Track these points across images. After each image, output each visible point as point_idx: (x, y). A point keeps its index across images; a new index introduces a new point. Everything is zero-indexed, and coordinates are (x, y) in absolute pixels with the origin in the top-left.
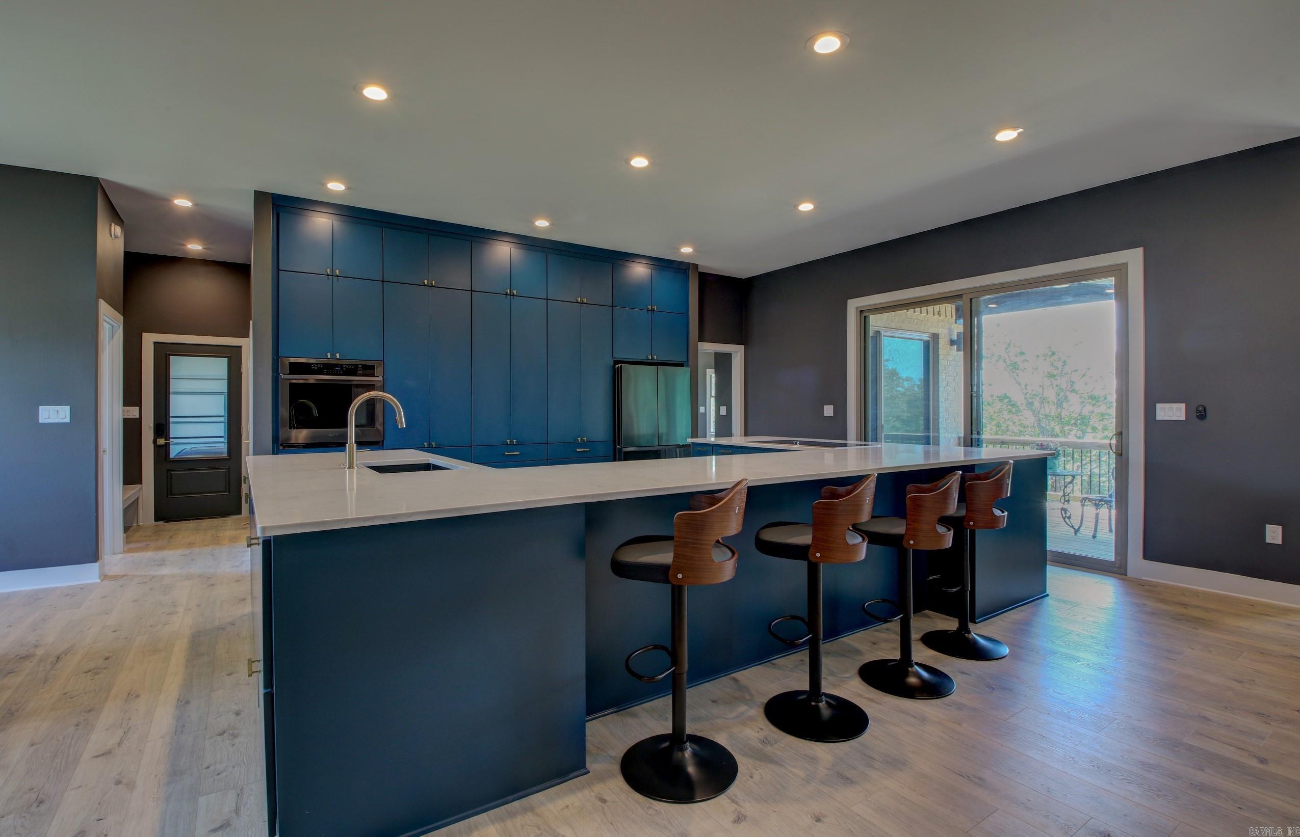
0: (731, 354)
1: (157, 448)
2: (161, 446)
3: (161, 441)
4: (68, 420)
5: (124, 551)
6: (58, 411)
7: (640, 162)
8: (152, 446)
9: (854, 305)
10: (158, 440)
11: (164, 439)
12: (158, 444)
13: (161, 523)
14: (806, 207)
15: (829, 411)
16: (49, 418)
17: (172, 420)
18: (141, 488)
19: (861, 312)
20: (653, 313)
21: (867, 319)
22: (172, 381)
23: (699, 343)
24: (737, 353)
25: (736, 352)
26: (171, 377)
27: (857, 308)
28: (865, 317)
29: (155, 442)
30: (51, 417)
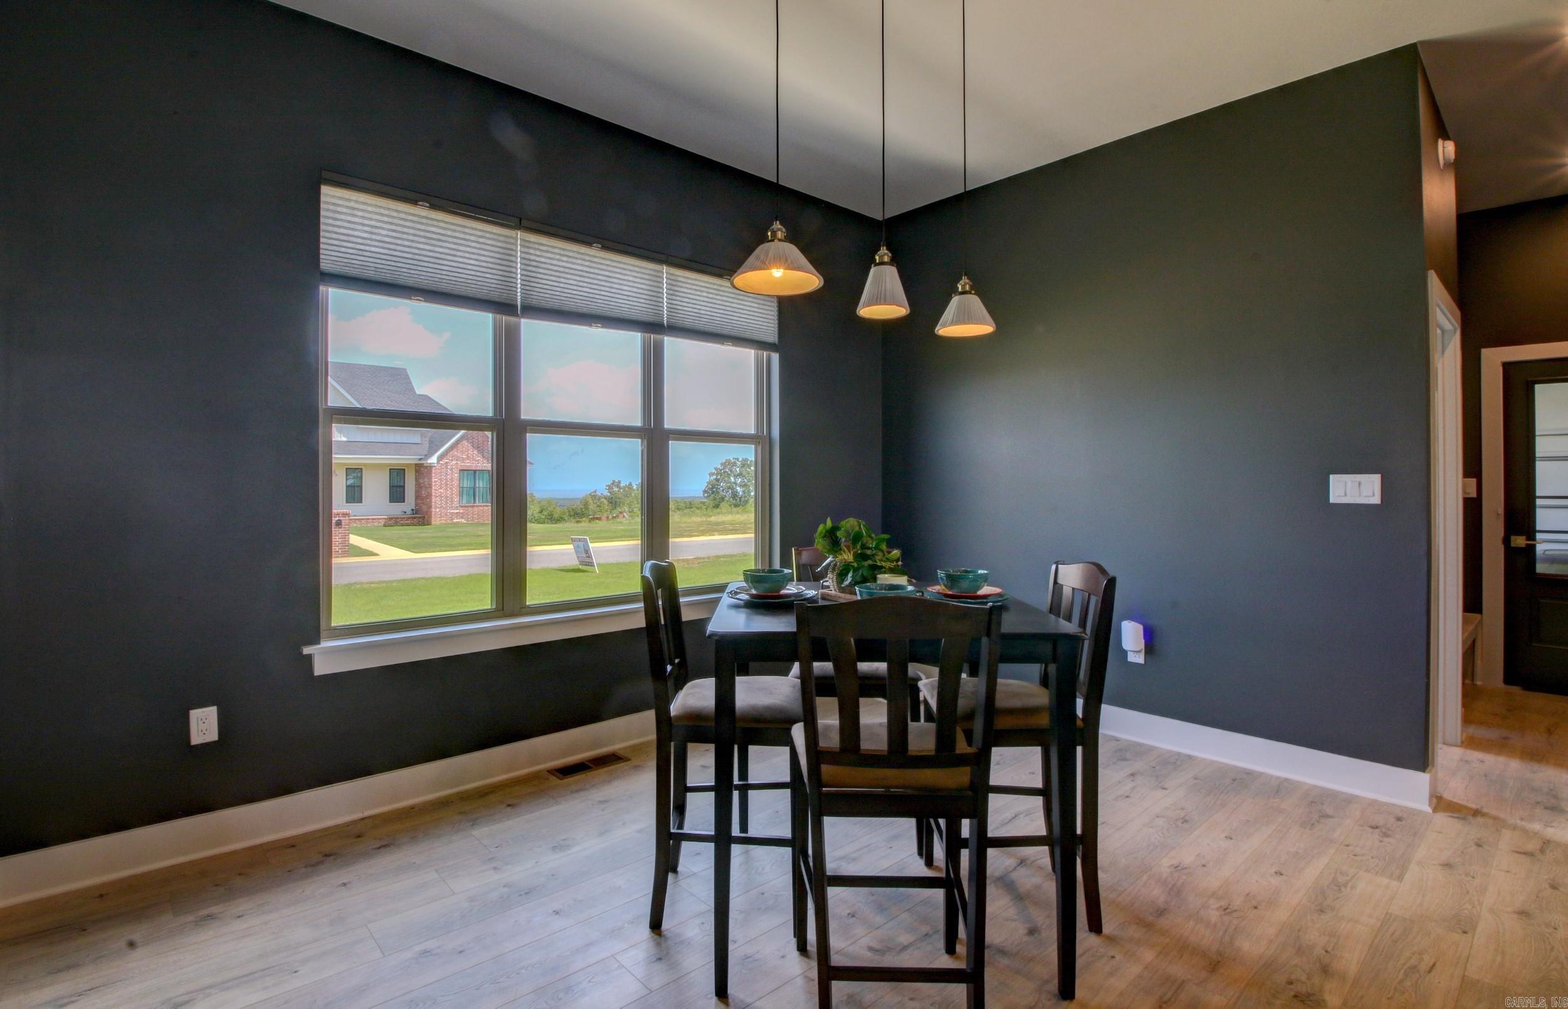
1: (1511, 553)
2: (1519, 550)
3: (1520, 541)
4: (1376, 500)
5: (1462, 742)
6: (1360, 484)
8: (1502, 548)
10: (1513, 538)
11: (1524, 537)
12: (1513, 545)
13: (1516, 690)
16: (1346, 495)
17: (1539, 502)
18: (1481, 622)
22: (1538, 439)
26: (1537, 433)
29: (1506, 541)
30: (1348, 493)
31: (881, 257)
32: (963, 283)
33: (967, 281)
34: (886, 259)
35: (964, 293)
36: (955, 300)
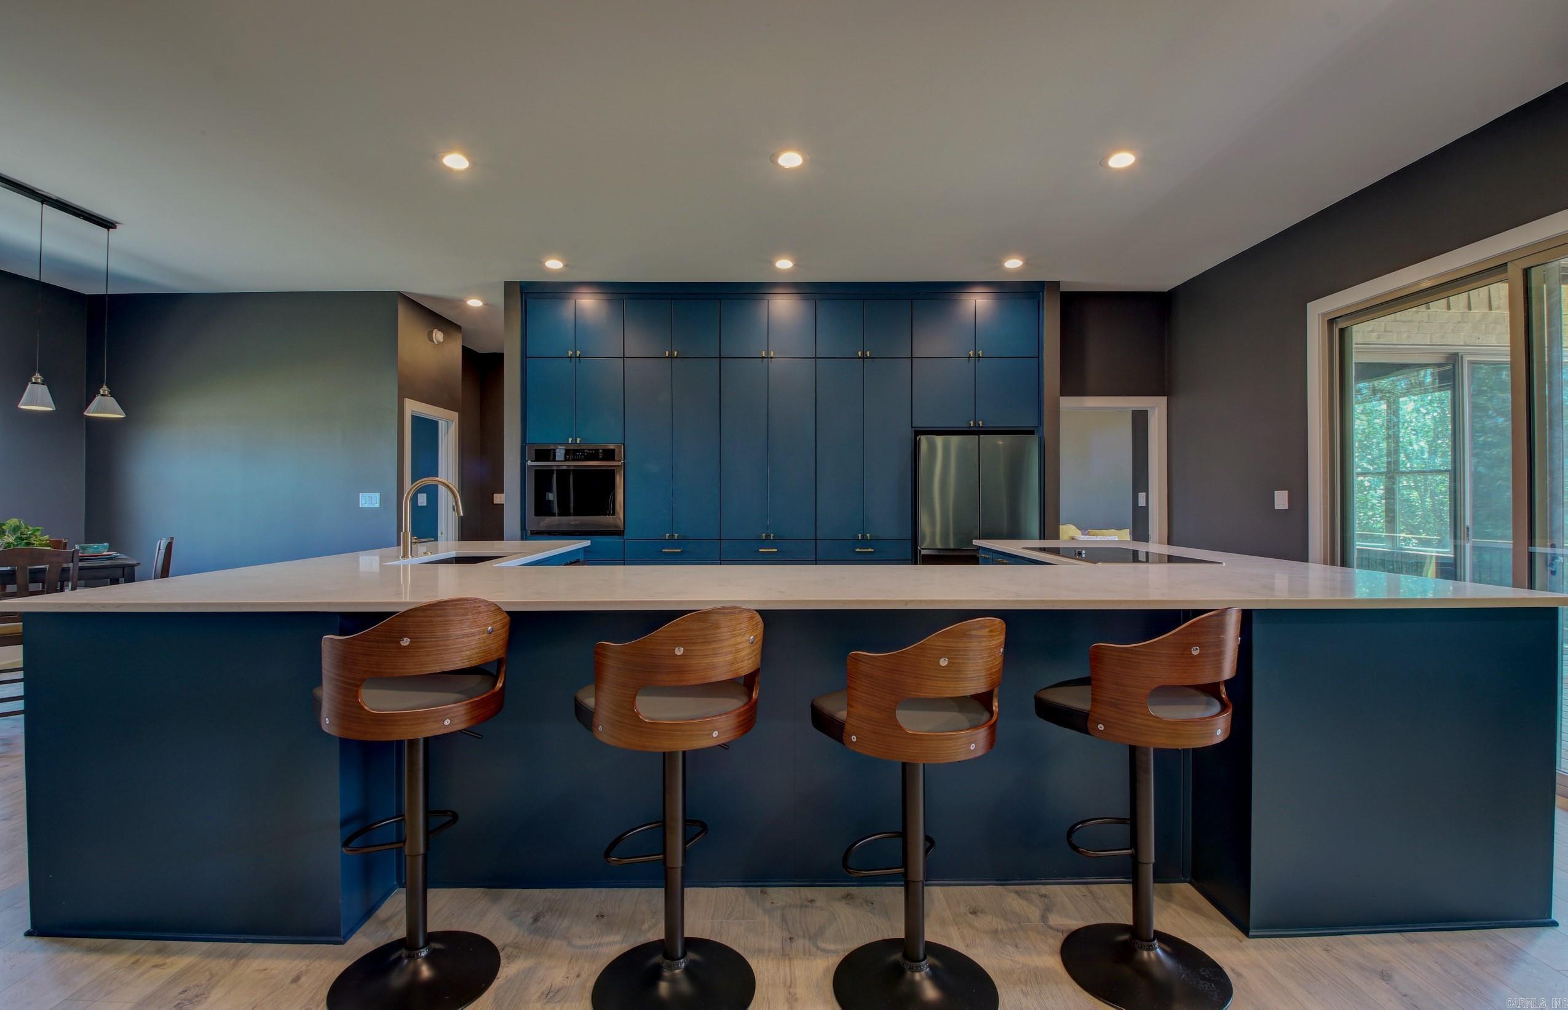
0: (1146, 412)
4: (378, 505)
6: (372, 498)
7: (791, 160)
9: (1317, 311)
14: (1122, 160)
15: (1281, 500)
19: (1331, 322)
20: (979, 361)
21: (1347, 334)
23: (1061, 397)
24: (1156, 408)
25: (1153, 408)
27: (1324, 315)
28: (1342, 331)
30: (366, 503)
31: (36, 379)
32: (104, 389)
33: (106, 389)
34: (39, 381)
35: (103, 395)
36: (98, 398)
